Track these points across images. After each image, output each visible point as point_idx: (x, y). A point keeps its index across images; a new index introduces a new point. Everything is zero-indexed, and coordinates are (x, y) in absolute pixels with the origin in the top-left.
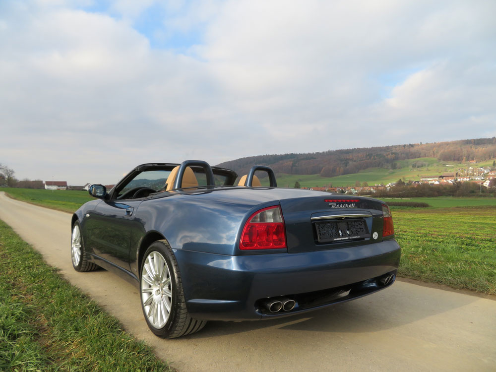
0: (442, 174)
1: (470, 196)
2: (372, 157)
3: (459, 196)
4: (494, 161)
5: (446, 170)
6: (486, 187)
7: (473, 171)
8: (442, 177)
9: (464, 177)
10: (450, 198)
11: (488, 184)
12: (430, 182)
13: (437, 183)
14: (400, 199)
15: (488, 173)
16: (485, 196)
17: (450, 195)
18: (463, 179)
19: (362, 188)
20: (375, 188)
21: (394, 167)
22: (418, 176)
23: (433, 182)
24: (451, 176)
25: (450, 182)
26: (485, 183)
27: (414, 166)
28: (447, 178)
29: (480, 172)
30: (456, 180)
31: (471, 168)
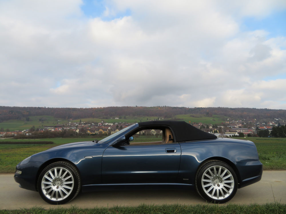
0: (56, 125)
1: (70, 137)
2: (14, 113)
3: (65, 137)
4: (81, 120)
5: (57, 123)
6: (77, 133)
7: (71, 124)
8: (56, 127)
9: (66, 127)
10: (61, 138)
11: (78, 131)
12: (49, 130)
13: (53, 130)
14: (33, 139)
15: (78, 125)
16: (77, 137)
17: (61, 137)
18: (66, 128)
19: (5, 133)
20: (15, 132)
21: (28, 120)
22: (43, 126)
23: (51, 129)
24: (60, 127)
25: (60, 129)
26: (77, 131)
27: (40, 120)
28: (58, 127)
29: (74, 125)
30: (63, 129)
31: (70, 122)
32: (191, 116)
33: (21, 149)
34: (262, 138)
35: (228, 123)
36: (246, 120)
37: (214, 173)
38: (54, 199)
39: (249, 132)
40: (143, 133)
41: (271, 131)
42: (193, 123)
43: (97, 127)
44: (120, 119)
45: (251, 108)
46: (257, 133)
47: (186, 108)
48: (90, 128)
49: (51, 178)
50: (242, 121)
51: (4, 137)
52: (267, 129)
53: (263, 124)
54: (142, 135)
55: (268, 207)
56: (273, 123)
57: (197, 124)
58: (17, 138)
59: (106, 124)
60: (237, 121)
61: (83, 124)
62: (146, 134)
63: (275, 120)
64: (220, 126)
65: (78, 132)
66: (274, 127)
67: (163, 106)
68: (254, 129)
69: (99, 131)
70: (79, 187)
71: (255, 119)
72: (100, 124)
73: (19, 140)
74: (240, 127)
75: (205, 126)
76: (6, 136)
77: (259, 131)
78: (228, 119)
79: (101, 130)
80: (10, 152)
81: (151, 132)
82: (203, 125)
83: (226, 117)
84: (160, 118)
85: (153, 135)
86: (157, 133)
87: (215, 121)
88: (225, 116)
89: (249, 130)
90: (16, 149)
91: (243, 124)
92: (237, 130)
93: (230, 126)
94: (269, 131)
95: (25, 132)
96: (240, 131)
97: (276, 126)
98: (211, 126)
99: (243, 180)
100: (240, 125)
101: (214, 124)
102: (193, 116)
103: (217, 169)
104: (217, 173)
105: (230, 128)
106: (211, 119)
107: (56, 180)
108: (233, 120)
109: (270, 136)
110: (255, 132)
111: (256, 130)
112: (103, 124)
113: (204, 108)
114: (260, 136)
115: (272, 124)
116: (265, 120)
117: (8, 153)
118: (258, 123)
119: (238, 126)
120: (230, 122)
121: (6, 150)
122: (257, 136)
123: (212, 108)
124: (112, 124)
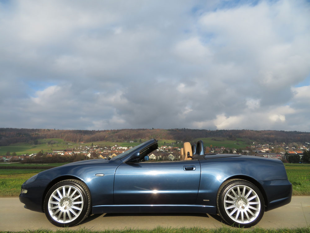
0: (66, 149)
2: (21, 136)
4: (92, 143)
5: (68, 147)
7: (82, 148)
8: (66, 151)
11: (90, 155)
12: (58, 154)
13: (63, 154)
14: (41, 164)
15: (89, 149)
18: (77, 152)
19: (12, 157)
20: (22, 157)
21: (36, 143)
22: (52, 149)
23: (61, 153)
24: (71, 150)
25: (70, 154)
26: (88, 155)
27: (49, 143)
28: (68, 151)
29: (85, 149)
30: (73, 153)
31: (81, 146)
32: (212, 139)
33: (27, 174)
34: (292, 164)
35: (254, 147)
36: (274, 144)
37: (237, 194)
38: (61, 221)
39: (278, 157)
40: (160, 158)
41: (302, 156)
42: (215, 147)
43: (110, 151)
44: (135, 143)
45: (279, 131)
46: (286, 158)
47: (207, 130)
48: (102, 153)
49: (59, 197)
50: (269, 144)
51: (10, 162)
52: (297, 154)
53: (293, 149)
54: (159, 160)
55: (300, 231)
56: (304, 147)
57: (219, 148)
58: (23, 162)
59: (120, 148)
60: (264, 145)
61: (95, 148)
62: (164, 159)
63: (307, 144)
64: (245, 150)
65: (89, 157)
66: (305, 152)
67: (182, 129)
68: (283, 154)
69: (112, 155)
70: (89, 208)
71: (284, 143)
72: (113, 148)
73: (26, 165)
74: (267, 152)
75: (228, 150)
76: (13, 161)
77: (289, 157)
78: (254, 143)
79: (114, 154)
80: (16, 177)
81: (169, 157)
82: (226, 149)
83: (251, 141)
84: (179, 142)
85: (172, 160)
86: (175, 157)
87: (238, 144)
88: (250, 139)
89: (278, 155)
90: (23, 174)
91: (270, 148)
92: (264, 155)
93: (256, 150)
94: (299, 157)
95: (32, 156)
96: (268, 156)
97: (307, 151)
98: (235, 151)
99: (271, 201)
100: (267, 149)
101: (238, 148)
102: (215, 140)
103: (241, 190)
104: (241, 194)
105: (256, 152)
106: (235, 143)
107: (64, 200)
108: (258, 144)
109: (302, 162)
110: (284, 157)
111: (285, 155)
112: (117, 148)
113: (227, 130)
114: (290, 162)
115: (303, 149)
116: (295, 144)
117: (14, 178)
118: (287, 147)
119: (265, 151)
120: (255, 146)
121: (12, 175)
122: (286, 162)
123: (235, 130)
124: (126, 148)
